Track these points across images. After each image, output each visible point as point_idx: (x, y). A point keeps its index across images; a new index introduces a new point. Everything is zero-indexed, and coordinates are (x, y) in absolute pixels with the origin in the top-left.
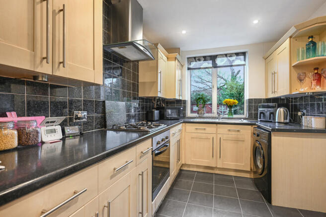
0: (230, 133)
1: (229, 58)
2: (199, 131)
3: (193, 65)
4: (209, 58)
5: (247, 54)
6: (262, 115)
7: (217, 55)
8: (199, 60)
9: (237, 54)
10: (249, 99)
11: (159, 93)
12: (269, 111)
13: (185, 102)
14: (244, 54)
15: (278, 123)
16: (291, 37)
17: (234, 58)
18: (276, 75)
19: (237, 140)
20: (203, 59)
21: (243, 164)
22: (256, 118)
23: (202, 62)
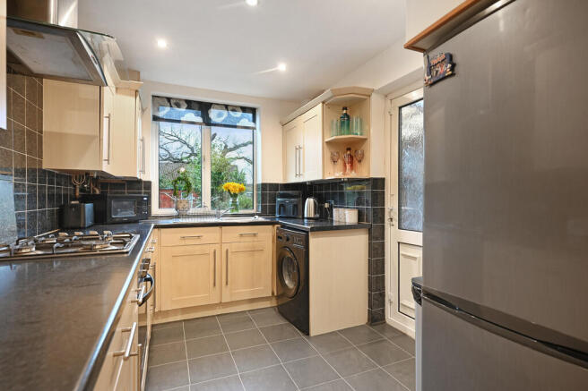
0: (243, 239)
1: (231, 113)
2: (188, 242)
3: (164, 112)
4: (197, 105)
5: (257, 113)
6: (282, 208)
7: (212, 104)
8: (178, 105)
9: (244, 109)
10: (263, 184)
11: (105, 163)
12: (292, 202)
13: (148, 185)
14: (253, 111)
15: (308, 218)
16: (323, 103)
17: (239, 114)
18: (302, 150)
19: (253, 251)
20: (186, 106)
21: (262, 288)
22: (274, 213)
23: (183, 110)
